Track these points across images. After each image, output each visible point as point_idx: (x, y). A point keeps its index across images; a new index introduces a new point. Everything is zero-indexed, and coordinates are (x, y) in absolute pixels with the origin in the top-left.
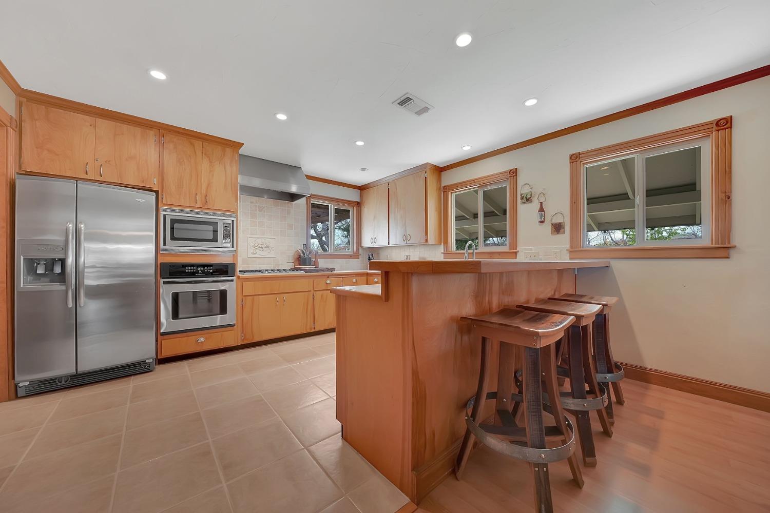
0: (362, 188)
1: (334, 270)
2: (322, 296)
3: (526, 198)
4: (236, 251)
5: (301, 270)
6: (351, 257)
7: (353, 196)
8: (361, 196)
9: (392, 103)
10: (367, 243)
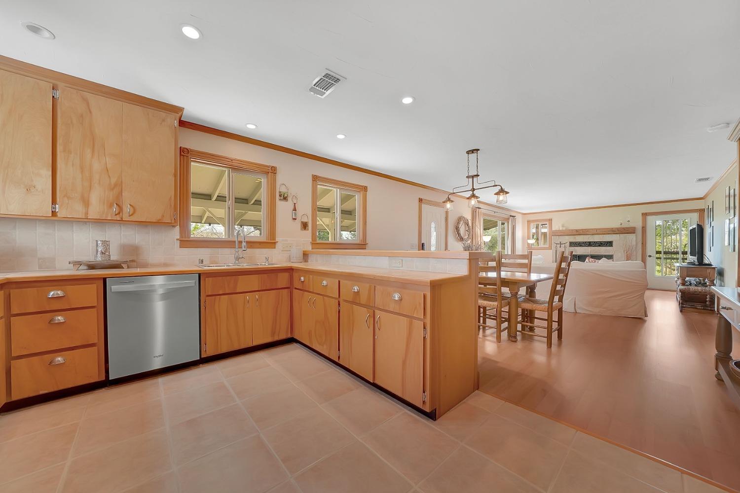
3: (284, 196)
9: (326, 69)
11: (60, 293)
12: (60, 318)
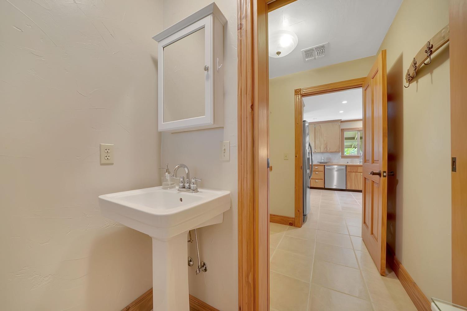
11: (317, 168)
12: (317, 173)
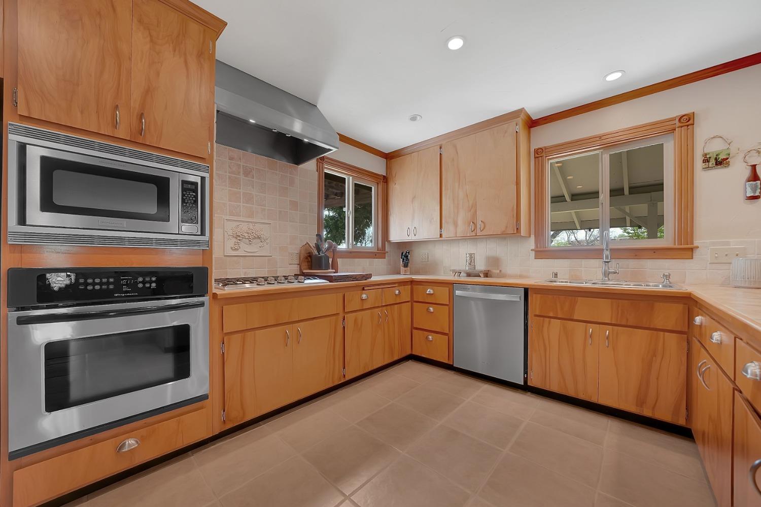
0: (390, 157)
1: (369, 276)
2: (356, 320)
3: (716, 159)
4: (209, 243)
5: (314, 276)
6: (376, 255)
7: (377, 166)
8: (388, 168)
10: (397, 235)
11: (432, 292)
12: (431, 309)
